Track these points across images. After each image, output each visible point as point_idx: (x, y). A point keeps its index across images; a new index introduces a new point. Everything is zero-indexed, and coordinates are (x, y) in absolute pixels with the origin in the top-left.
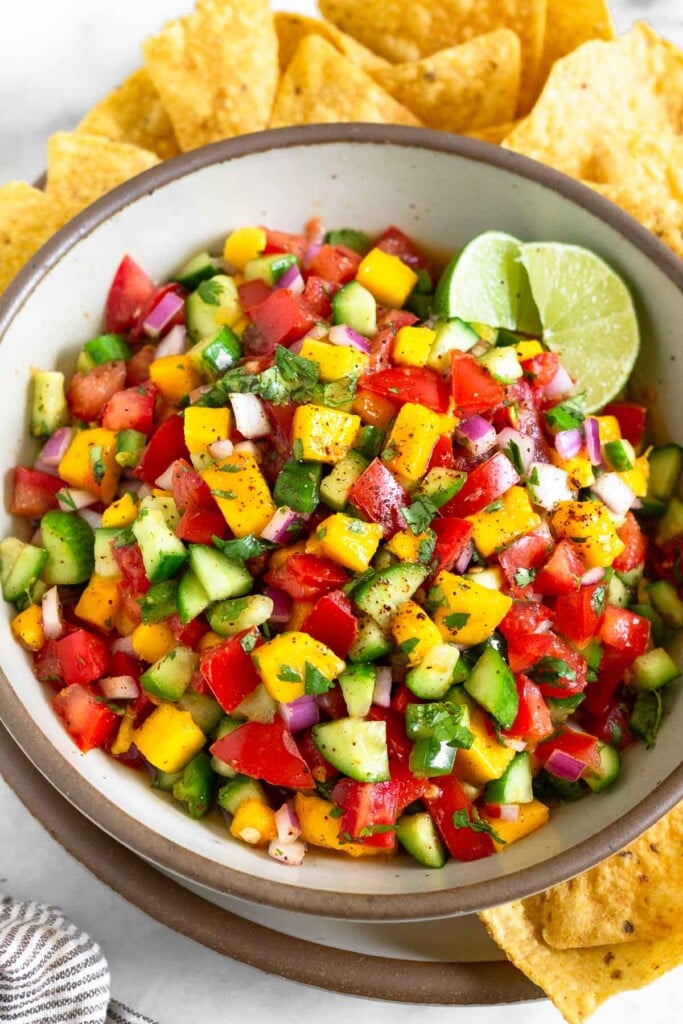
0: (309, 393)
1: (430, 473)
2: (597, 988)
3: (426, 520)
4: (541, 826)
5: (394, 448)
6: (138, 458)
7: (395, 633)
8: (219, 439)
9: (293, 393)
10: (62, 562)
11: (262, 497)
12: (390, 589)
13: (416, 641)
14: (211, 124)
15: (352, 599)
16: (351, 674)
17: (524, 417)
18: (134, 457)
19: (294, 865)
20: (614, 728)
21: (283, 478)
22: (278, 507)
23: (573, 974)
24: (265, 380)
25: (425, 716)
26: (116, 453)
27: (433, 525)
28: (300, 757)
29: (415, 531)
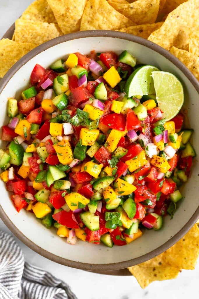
0: (85, 124)
1: (118, 149)
2: (150, 278)
3: (115, 164)
4: (140, 237)
5: (108, 143)
6: (37, 133)
7: (104, 195)
8: (59, 135)
9: (81, 123)
10: (15, 159)
11: (70, 156)
12: (103, 184)
13: (109, 199)
14: (65, 15)
15: (92, 187)
16: (91, 204)
17: (146, 130)
18: (36, 132)
19: (73, 245)
20: (163, 212)
21: (76, 149)
22: (74, 159)
23: (144, 273)
24: (73, 120)
25: (110, 216)
26: (31, 131)
27: (117, 165)
28: (76, 221)
29: (112, 167)
